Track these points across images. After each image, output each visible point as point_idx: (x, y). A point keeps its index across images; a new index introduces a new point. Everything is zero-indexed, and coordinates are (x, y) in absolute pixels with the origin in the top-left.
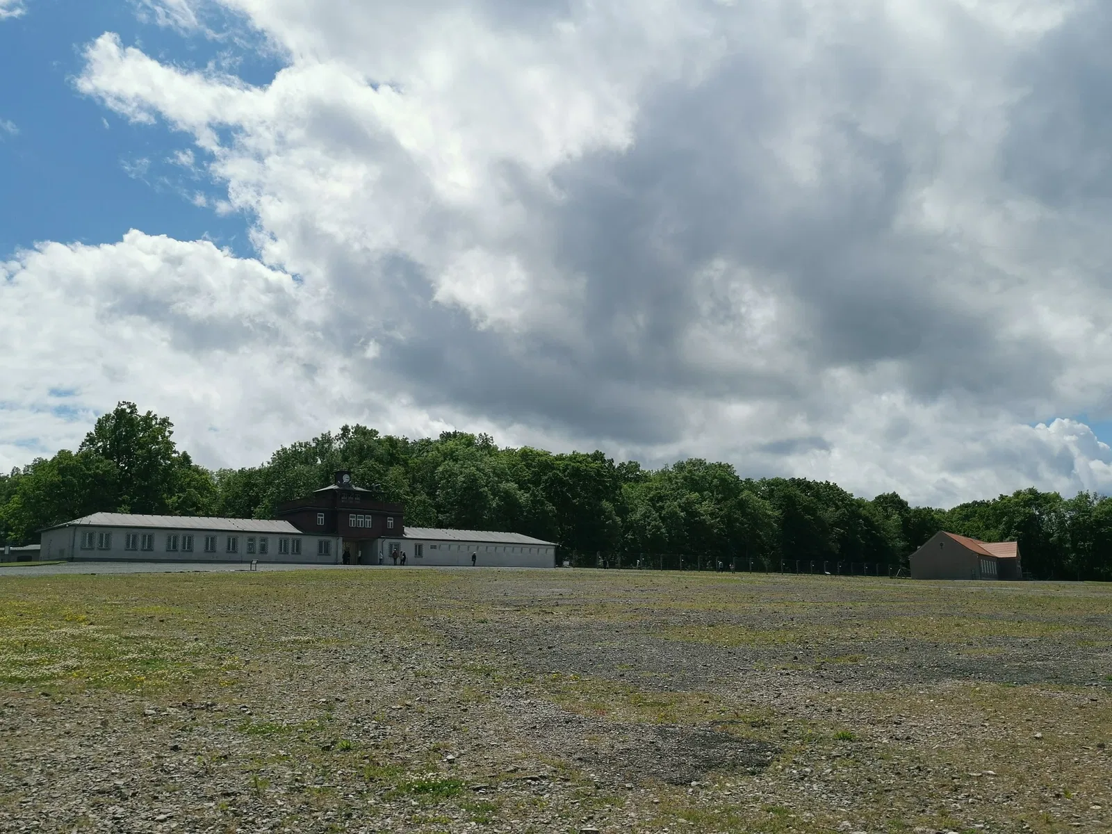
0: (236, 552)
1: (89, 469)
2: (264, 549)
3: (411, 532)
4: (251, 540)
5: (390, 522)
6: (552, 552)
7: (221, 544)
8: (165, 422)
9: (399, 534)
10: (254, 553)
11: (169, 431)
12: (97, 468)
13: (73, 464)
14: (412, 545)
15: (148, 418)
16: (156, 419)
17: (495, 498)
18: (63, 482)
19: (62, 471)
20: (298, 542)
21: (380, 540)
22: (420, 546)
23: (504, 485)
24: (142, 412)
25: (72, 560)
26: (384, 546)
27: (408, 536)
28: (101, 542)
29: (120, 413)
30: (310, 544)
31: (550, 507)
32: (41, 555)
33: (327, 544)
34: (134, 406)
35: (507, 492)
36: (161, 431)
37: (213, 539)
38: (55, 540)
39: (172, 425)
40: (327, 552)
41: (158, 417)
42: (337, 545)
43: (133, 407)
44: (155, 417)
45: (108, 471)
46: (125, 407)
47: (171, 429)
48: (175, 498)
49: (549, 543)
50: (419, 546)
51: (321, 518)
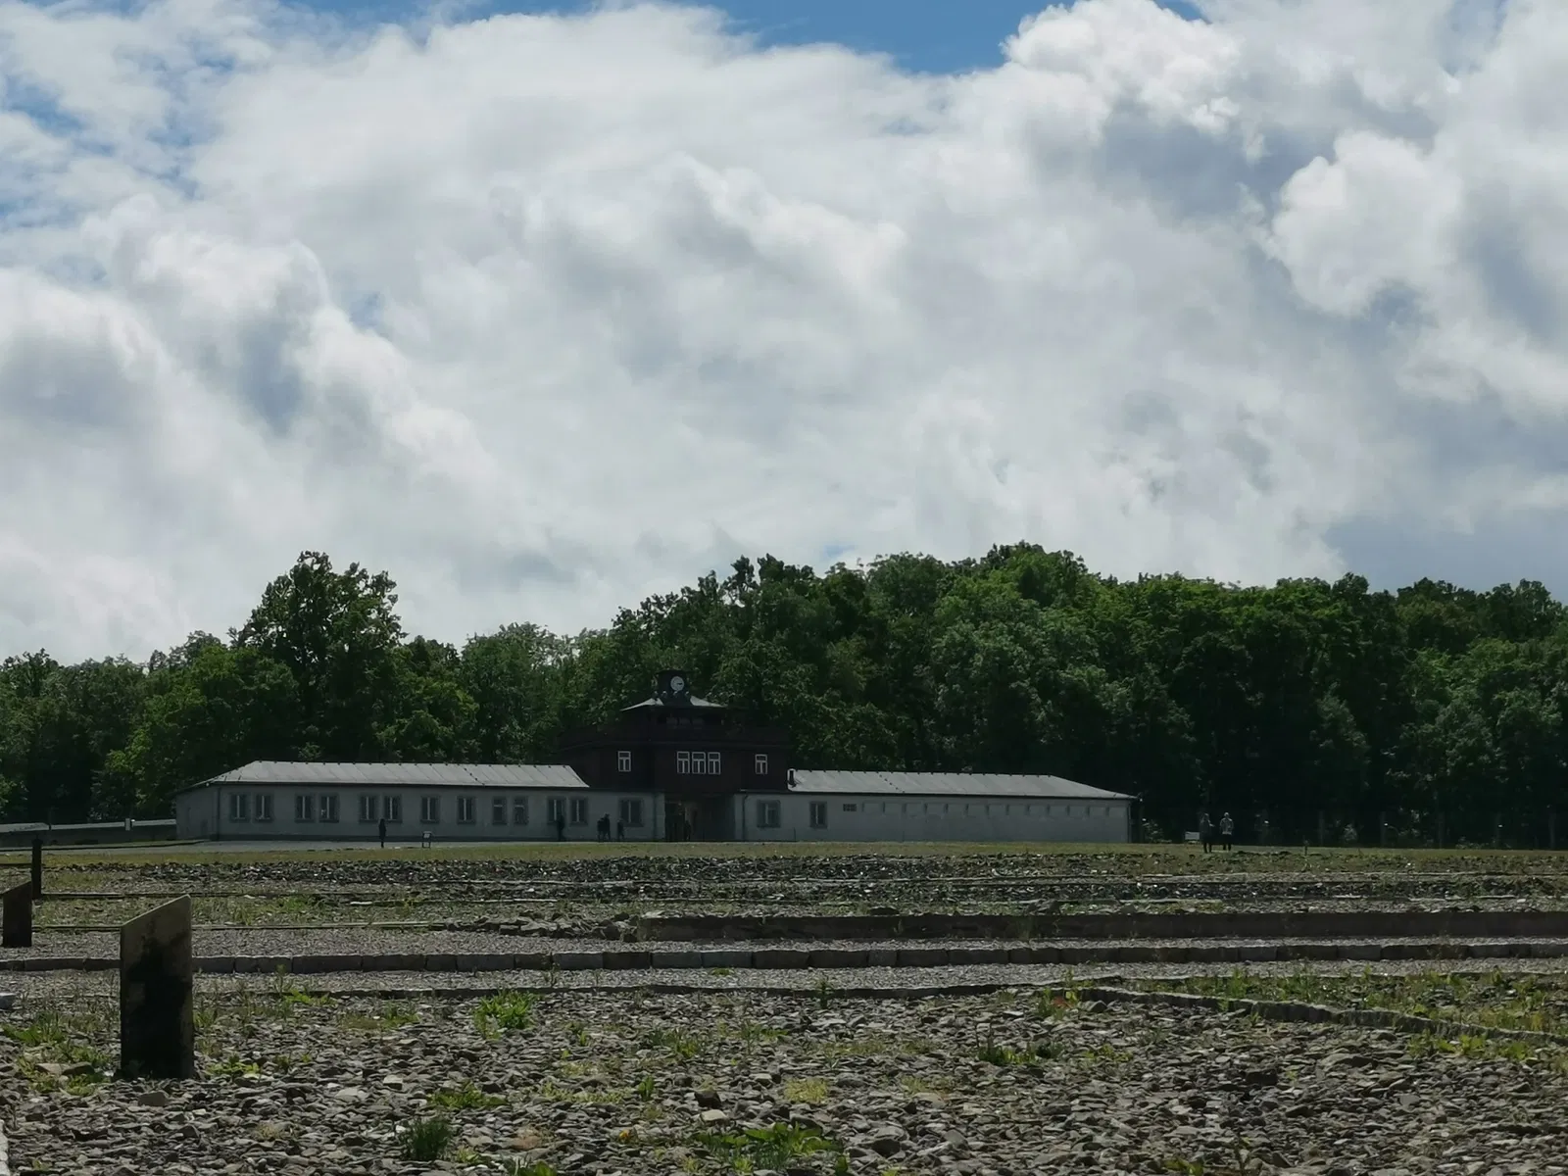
0: (474, 823)
1: (250, 683)
2: (521, 816)
3: (806, 780)
4: (497, 801)
5: (761, 763)
6: (1121, 813)
7: (448, 809)
8: (382, 583)
9: (779, 783)
10: (504, 823)
11: (389, 598)
12: (263, 680)
13: (224, 675)
14: (804, 807)
15: (349, 581)
16: (366, 577)
17: (1044, 702)
18: (209, 706)
19: (210, 688)
20: (583, 803)
21: (738, 799)
22: (822, 807)
23: (1073, 673)
24: (339, 568)
25: (218, 838)
26: (747, 807)
27: (798, 788)
28: (234, 810)
29: (301, 574)
30: (606, 805)
31: (1177, 714)
32: (178, 832)
33: (636, 805)
34: (326, 558)
35: (1074, 688)
36: (374, 601)
37: (434, 801)
38: (195, 808)
39: (393, 584)
40: (637, 821)
41: (370, 574)
42: (653, 807)
43: (323, 560)
44: (363, 575)
45: (280, 686)
46: (308, 562)
47: (393, 592)
48: (391, 729)
49: (1119, 795)
50: (819, 805)
51: (625, 761)
